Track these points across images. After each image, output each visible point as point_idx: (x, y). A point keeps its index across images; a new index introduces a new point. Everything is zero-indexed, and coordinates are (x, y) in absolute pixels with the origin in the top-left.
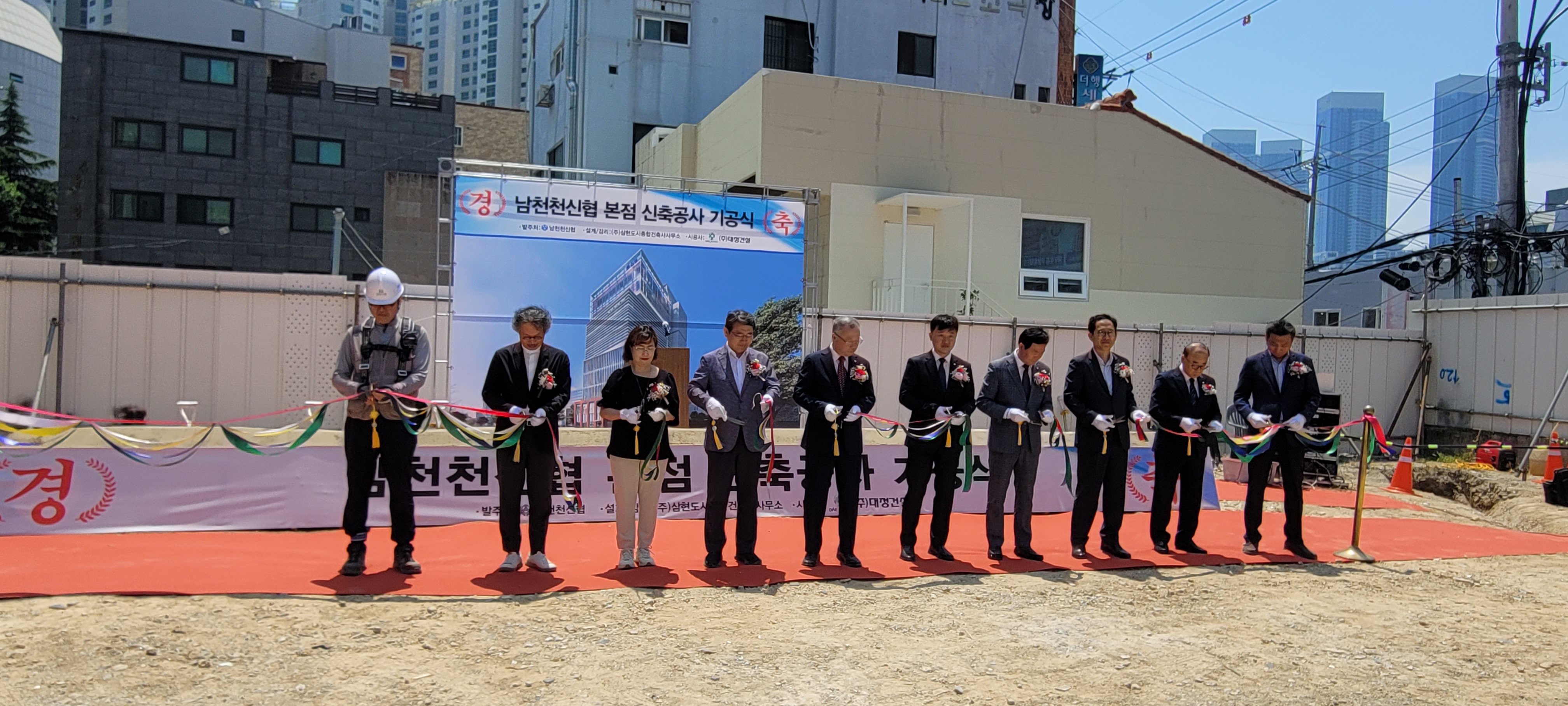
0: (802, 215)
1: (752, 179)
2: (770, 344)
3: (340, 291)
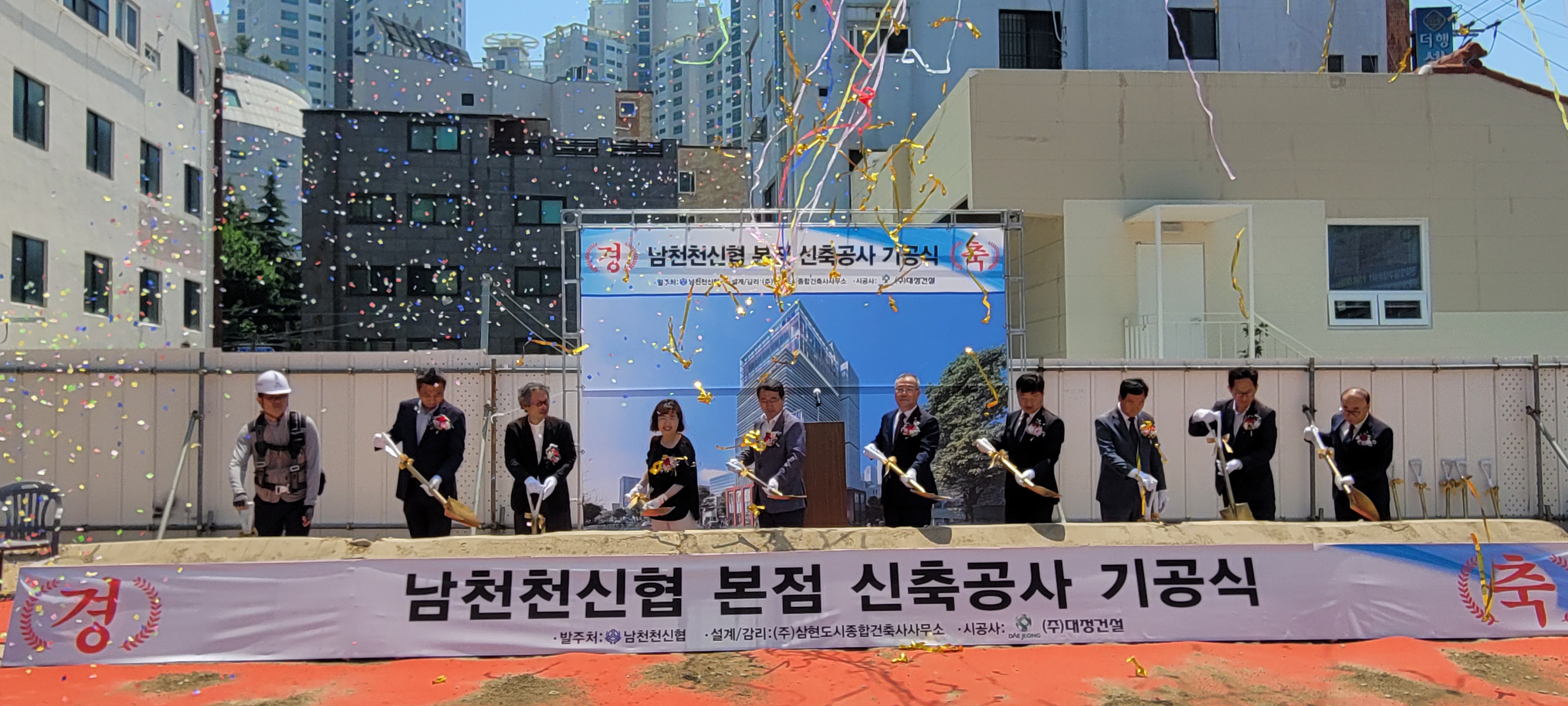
0: (1001, 244)
1: (964, 205)
2: (967, 409)
3: (476, 367)
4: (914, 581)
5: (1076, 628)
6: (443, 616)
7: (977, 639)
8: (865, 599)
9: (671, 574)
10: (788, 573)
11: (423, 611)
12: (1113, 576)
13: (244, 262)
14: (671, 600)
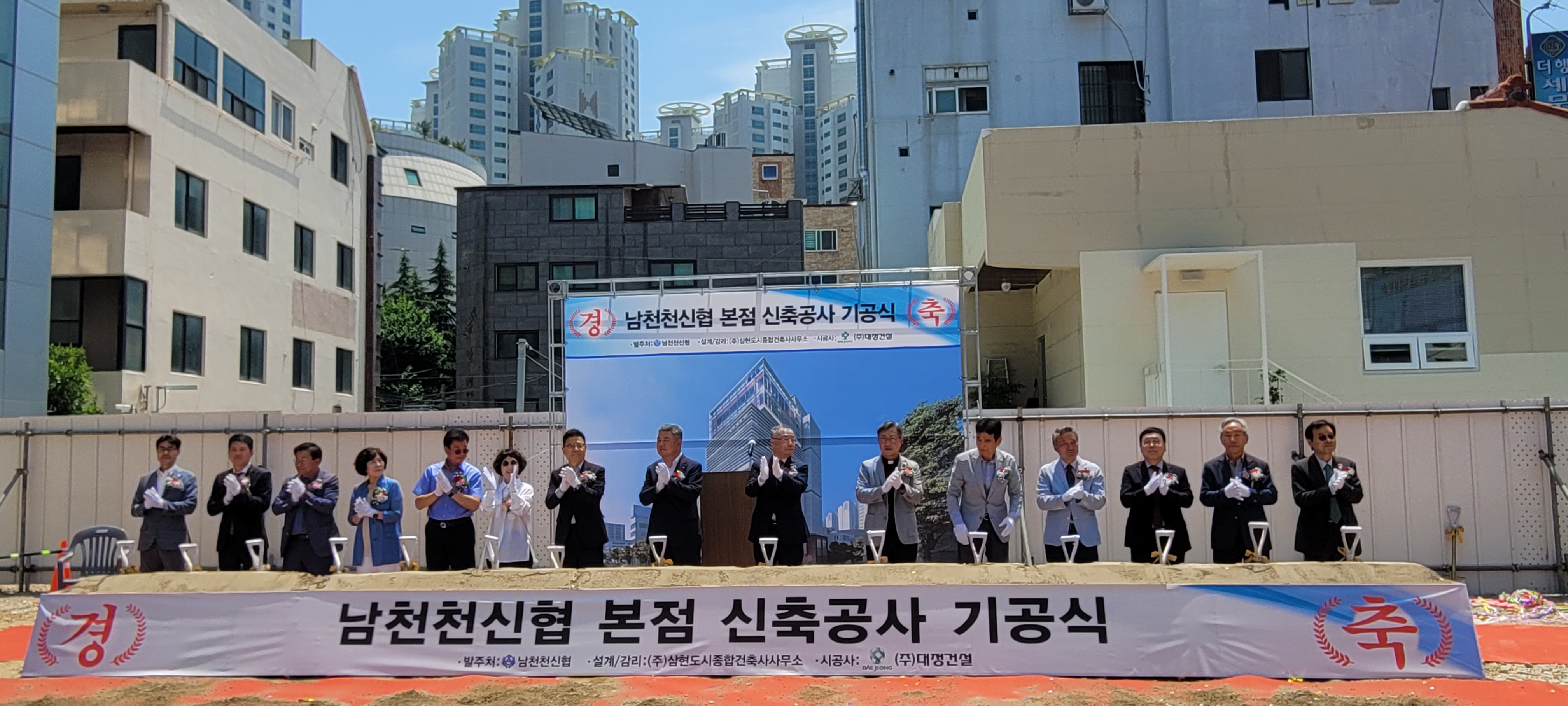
0: (956, 299)
3: (496, 423)
4: (779, 616)
5: (926, 662)
6: (368, 641)
7: (832, 670)
8: (733, 631)
9: (563, 607)
10: (665, 607)
11: (352, 636)
12: (967, 612)
13: (415, 329)
14: (561, 630)
